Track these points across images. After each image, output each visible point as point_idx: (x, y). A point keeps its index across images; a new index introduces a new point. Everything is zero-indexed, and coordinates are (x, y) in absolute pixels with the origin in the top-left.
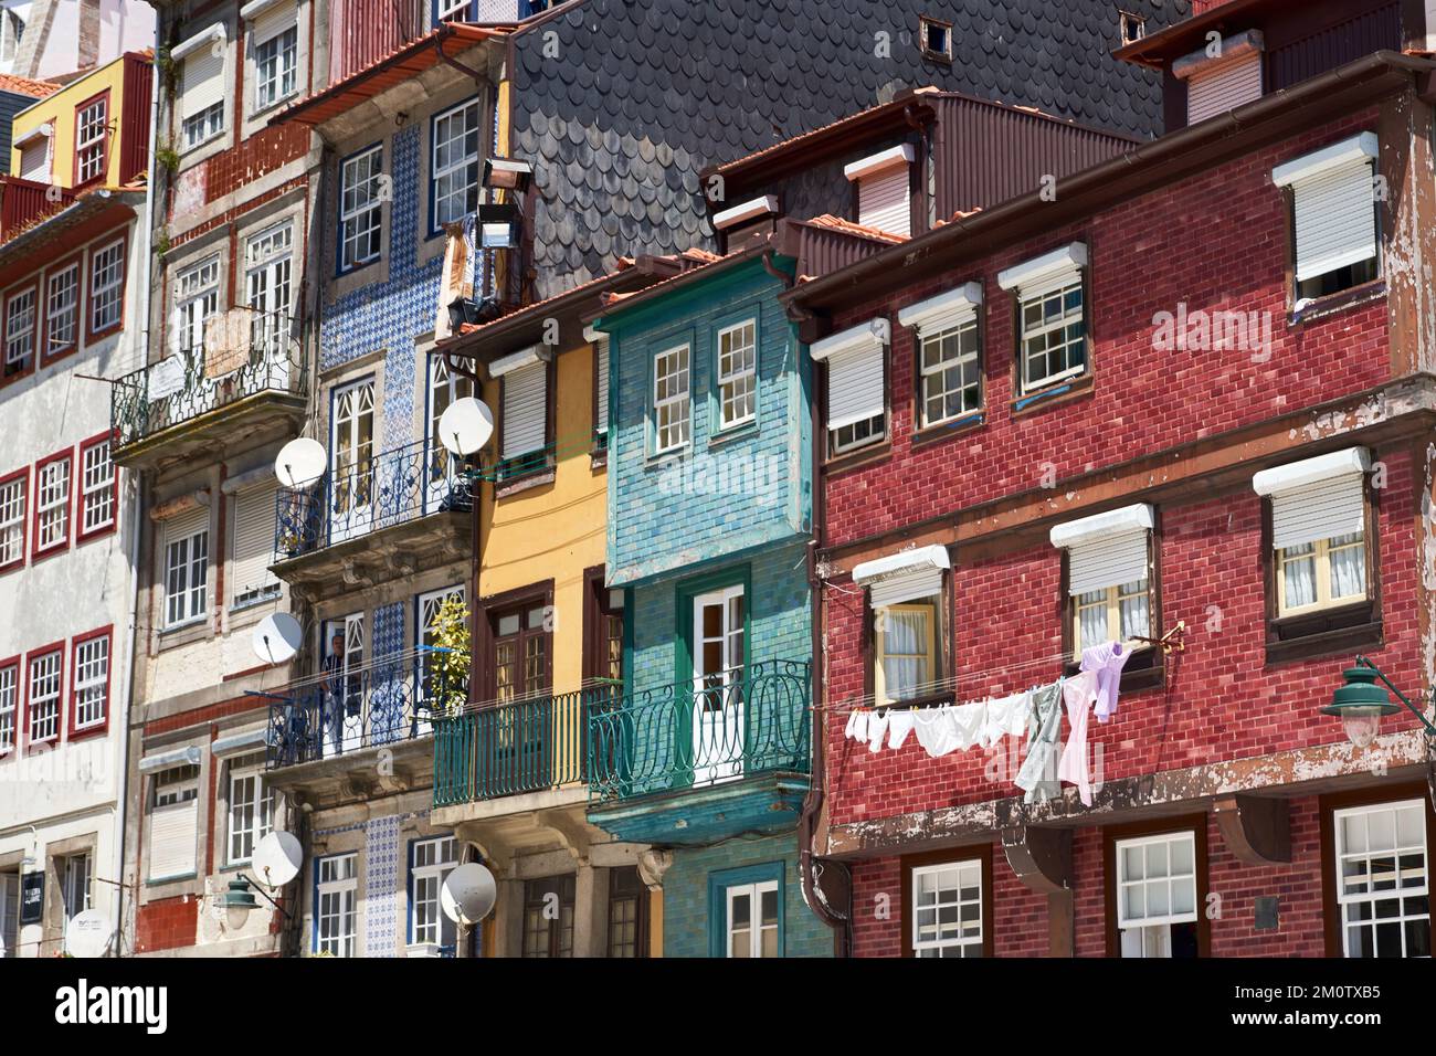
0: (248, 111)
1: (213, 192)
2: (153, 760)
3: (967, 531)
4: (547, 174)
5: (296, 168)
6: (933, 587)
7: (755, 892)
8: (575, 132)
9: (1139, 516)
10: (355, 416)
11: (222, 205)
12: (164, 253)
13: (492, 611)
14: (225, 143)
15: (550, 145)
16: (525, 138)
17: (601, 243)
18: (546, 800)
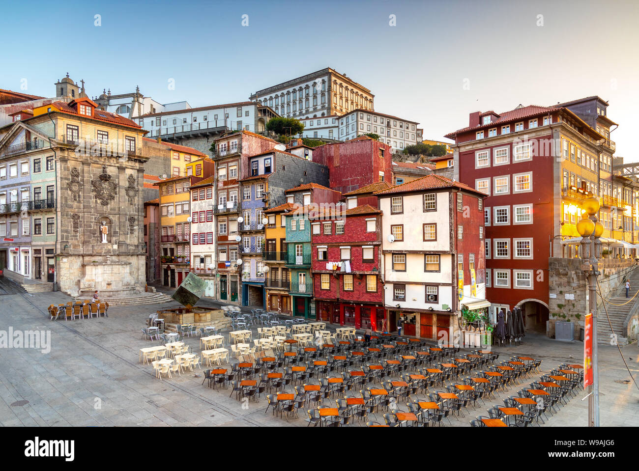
0: (229, 177)
1: (224, 185)
2: (219, 248)
3: (330, 245)
4: (271, 192)
5: (237, 185)
6: (326, 250)
7: (302, 274)
8: (274, 188)
9: (349, 247)
10: (247, 215)
11: (226, 187)
12: (217, 190)
13: (268, 240)
14: (226, 180)
15: (271, 189)
16: (269, 189)
17: (276, 200)
18: (278, 262)
